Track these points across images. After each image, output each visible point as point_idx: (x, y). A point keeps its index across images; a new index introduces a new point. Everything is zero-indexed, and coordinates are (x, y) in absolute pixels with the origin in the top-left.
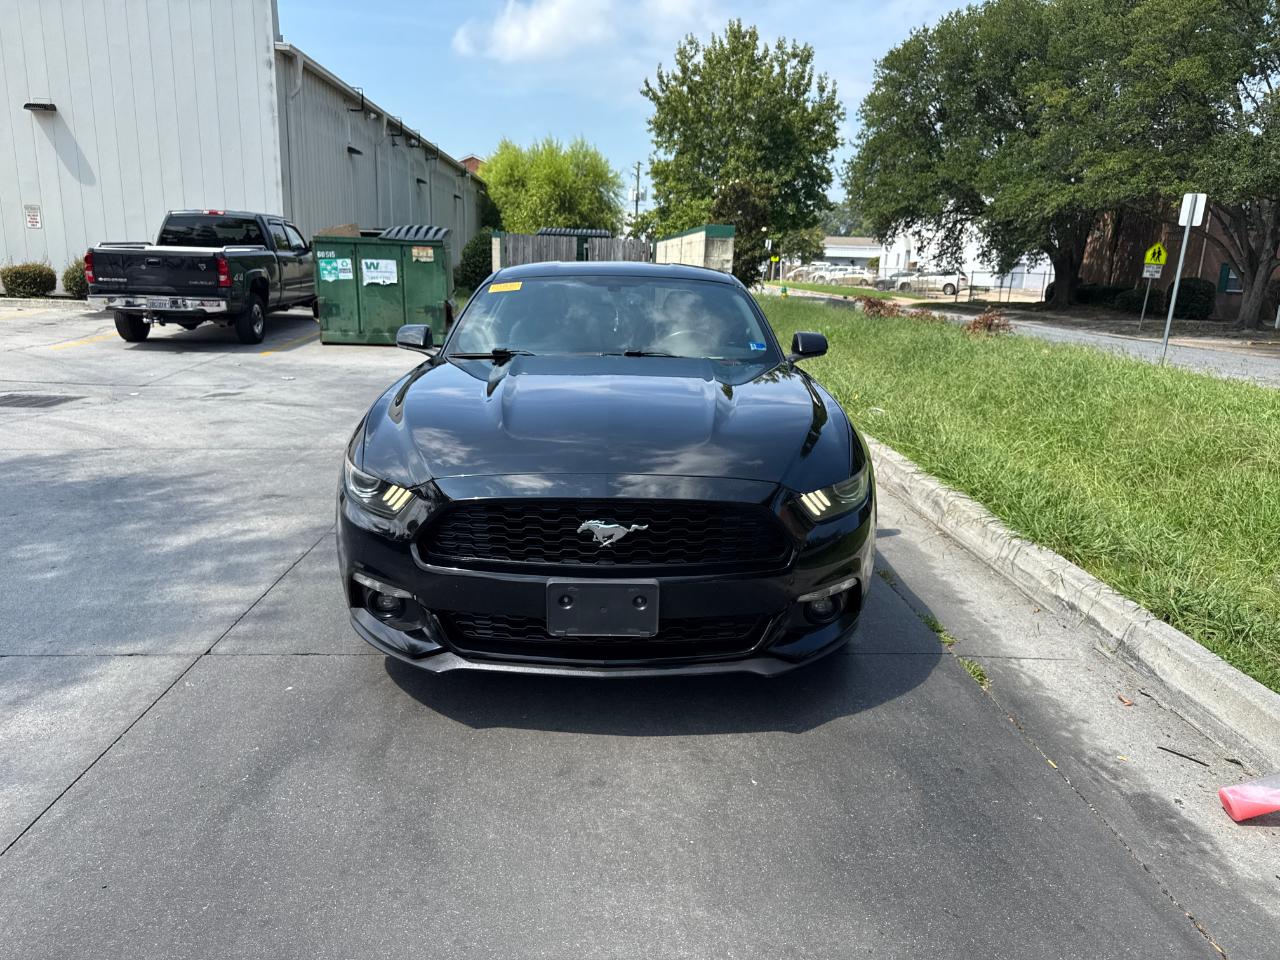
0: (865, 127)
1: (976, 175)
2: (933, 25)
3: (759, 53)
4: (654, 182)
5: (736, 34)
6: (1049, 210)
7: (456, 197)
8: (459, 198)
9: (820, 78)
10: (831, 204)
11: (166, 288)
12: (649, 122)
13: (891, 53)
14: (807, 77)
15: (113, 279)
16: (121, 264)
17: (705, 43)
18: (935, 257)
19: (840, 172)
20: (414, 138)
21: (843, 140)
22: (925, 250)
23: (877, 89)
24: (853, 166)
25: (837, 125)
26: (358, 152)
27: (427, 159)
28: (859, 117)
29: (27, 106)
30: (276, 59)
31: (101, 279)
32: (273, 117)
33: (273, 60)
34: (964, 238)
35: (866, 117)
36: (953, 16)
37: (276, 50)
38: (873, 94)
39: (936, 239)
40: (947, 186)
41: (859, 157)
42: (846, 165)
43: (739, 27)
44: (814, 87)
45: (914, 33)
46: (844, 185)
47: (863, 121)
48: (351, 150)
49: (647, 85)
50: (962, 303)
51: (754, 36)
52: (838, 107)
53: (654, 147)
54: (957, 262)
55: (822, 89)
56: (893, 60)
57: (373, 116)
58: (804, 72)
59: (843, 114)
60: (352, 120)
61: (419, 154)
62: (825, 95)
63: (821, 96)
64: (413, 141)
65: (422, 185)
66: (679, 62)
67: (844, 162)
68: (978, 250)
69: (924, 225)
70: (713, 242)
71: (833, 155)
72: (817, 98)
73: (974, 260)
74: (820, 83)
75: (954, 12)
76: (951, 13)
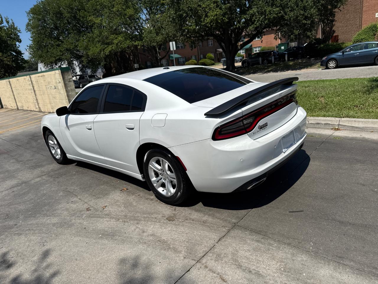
0: (31, 34)
6: (107, 53)
10: (27, 61)
19: (28, 50)
23: (30, 21)
25: (19, 34)
34: (75, 66)
38: (28, 24)
40: (67, 50)
45: (38, 2)
52: (16, 28)
54: (74, 73)
55: (8, 22)
59: (19, 30)
62: (10, 24)
63: (8, 25)
67: (28, 46)
68: (79, 68)
69: (61, 63)
70: (64, 73)
71: (20, 44)
72: (8, 26)
73: (79, 71)
74: (6, 20)
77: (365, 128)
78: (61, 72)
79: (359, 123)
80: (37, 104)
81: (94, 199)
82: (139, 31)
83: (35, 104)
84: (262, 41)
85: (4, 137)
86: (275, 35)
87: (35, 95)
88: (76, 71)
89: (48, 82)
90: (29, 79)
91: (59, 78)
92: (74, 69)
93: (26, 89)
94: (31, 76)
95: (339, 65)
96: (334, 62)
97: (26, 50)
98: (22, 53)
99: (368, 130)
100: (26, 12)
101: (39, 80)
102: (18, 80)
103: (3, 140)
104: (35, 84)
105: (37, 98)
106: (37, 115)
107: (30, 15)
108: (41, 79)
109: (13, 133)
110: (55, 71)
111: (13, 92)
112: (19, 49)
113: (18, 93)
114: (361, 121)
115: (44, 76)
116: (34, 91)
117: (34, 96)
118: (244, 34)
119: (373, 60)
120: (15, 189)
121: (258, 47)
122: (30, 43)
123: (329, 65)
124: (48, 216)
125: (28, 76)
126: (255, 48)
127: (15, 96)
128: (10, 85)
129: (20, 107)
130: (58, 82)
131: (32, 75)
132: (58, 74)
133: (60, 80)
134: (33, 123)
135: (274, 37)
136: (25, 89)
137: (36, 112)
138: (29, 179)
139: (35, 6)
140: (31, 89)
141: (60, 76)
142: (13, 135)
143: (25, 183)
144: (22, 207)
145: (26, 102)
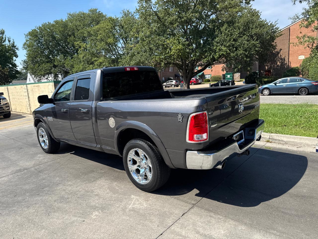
0: (27, 52)
9: (8, 38)
13: (29, 32)
14: (4, 38)
19: (22, 64)
23: (27, 42)
24: (25, 62)
25: (17, 51)
35: (25, 49)
38: (25, 43)
42: (23, 62)
44: (7, 41)
45: (37, 27)
52: (16, 46)
55: (9, 41)
56: (30, 34)
58: (3, 36)
59: (17, 48)
62: (11, 43)
67: (22, 61)
69: (48, 76)
70: (56, 85)
71: (16, 59)
72: (9, 44)
75: (45, 23)
76: (44, 23)
77: (289, 142)
78: (54, 85)
79: (284, 138)
80: (29, 108)
81: (85, 184)
82: (115, 56)
83: (28, 107)
84: (212, 70)
85: (2, 133)
86: (223, 68)
87: (29, 101)
89: (42, 91)
90: (25, 88)
91: (52, 88)
93: (22, 95)
94: (27, 85)
95: (271, 93)
96: (267, 90)
97: (21, 63)
98: (17, 65)
99: (290, 143)
100: (25, 34)
101: (34, 89)
102: (15, 88)
103: (2, 135)
104: (30, 92)
105: (30, 103)
106: (29, 116)
107: (28, 37)
108: (36, 88)
109: (10, 130)
110: (49, 83)
111: (9, 97)
112: (15, 62)
113: (14, 98)
114: (285, 137)
115: (39, 86)
116: (28, 97)
117: (27, 102)
118: (198, 64)
119: (298, 91)
120: (19, 174)
121: (208, 75)
122: (25, 58)
123: (264, 92)
124: (49, 195)
125: (25, 85)
126: (205, 75)
127: (10, 100)
128: (8, 91)
129: (13, 109)
130: (50, 91)
131: (29, 85)
132: (52, 86)
133: (52, 91)
134: (26, 123)
135: (222, 69)
136: (20, 95)
137: (29, 114)
138: (29, 167)
139: (32, 30)
140: (26, 96)
141: (53, 88)
142: (10, 131)
143: (26, 169)
144: (27, 187)
145: (20, 105)
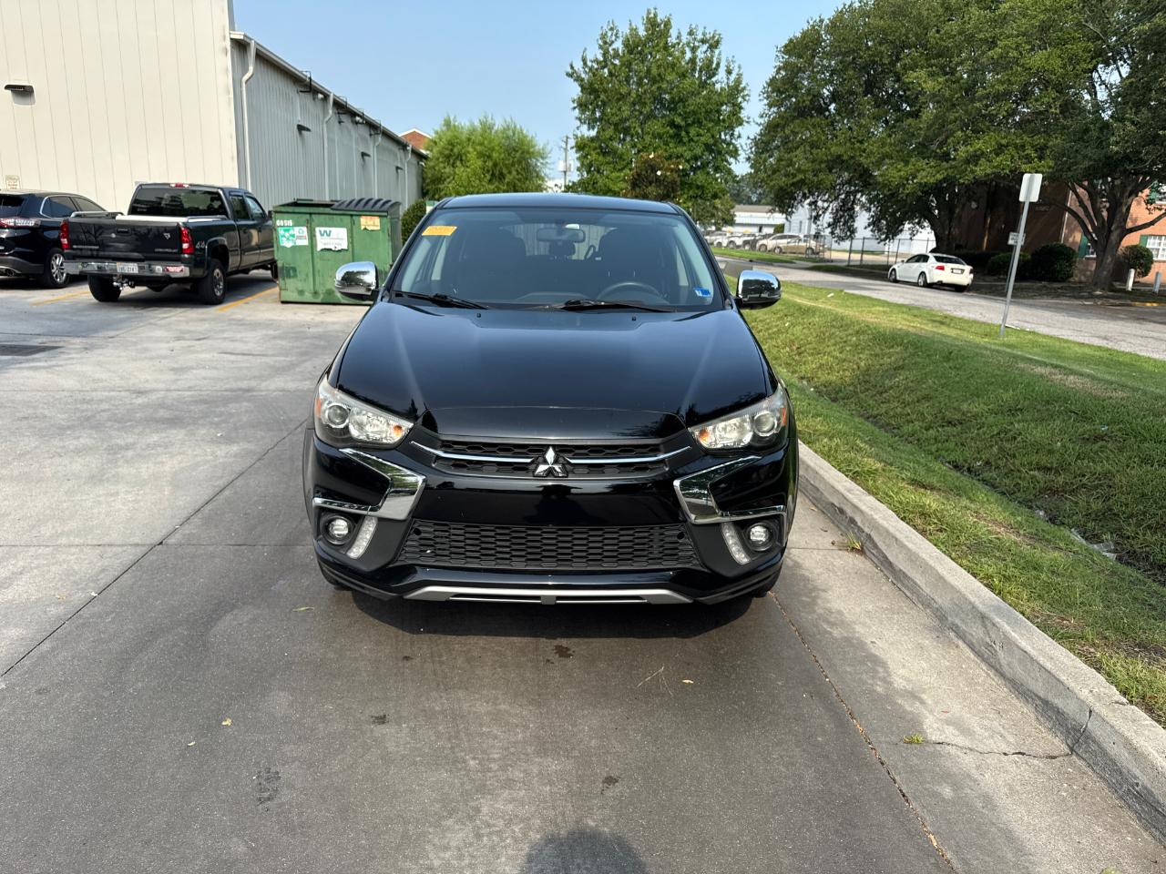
0: (767, 107)
1: (864, 151)
2: (828, 15)
3: (672, 40)
4: (578, 155)
5: (652, 23)
7: (397, 168)
8: (401, 169)
9: (727, 60)
10: (736, 176)
11: (135, 255)
12: (573, 102)
13: (791, 41)
14: (715, 63)
15: (86, 247)
16: (93, 232)
17: (624, 30)
18: (829, 225)
20: (359, 115)
21: (749, 118)
22: (821, 218)
23: (778, 72)
24: (756, 142)
25: (744, 105)
26: (308, 130)
27: (371, 135)
28: (761, 98)
29: (8, 87)
30: (232, 47)
31: (75, 247)
32: (229, 98)
33: (229, 48)
34: (857, 208)
35: (768, 98)
36: (847, 7)
37: (231, 39)
39: (830, 209)
41: (761, 135)
42: (750, 141)
43: (655, 15)
44: (721, 74)
45: (811, 23)
46: (748, 159)
47: (766, 102)
48: (301, 128)
49: (572, 67)
50: (854, 266)
51: (668, 24)
52: (744, 89)
53: (578, 123)
55: (729, 72)
56: (792, 48)
57: (320, 96)
58: (712, 56)
59: (748, 95)
60: (300, 101)
61: (364, 131)
62: (733, 77)
63: (728, 79)
64: (358, 118)
65: (366, 158)
66: (601, 47)
67: (748, 138)
68: (869, 219)
72: (725, 81)
73: (866, 228)
74: (728, 67)
75: (848, 4)
76: (845, 5)
88: (856, 225)
92: (852, 218)
